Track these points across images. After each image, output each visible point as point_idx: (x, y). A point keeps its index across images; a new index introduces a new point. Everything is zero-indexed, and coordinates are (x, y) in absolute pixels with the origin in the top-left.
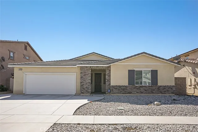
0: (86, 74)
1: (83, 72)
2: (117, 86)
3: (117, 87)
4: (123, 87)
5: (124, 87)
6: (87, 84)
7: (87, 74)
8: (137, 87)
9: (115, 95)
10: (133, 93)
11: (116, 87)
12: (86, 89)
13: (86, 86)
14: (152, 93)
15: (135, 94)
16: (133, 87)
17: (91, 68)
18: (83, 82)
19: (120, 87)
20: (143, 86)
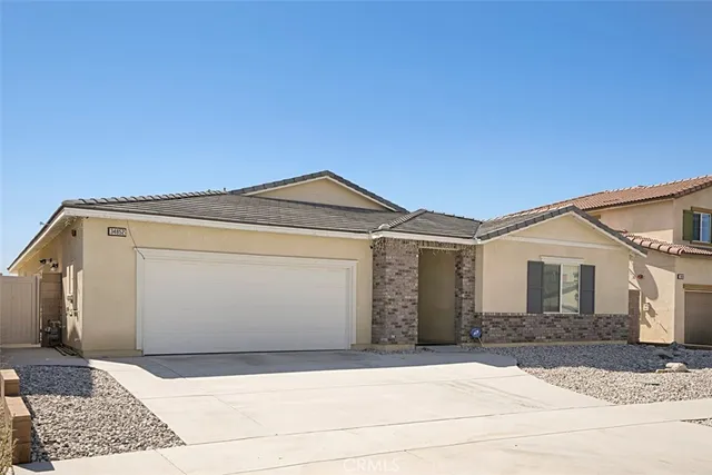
0: (401, 267)
1: (393, 261)
2: (498, 316)
3: (499, 320)
4: (515, 320)
5: (518, 320)
6: (406, 307)
7: (407, 268)
8: (548, 321)
9: (493, 345)
10: (538, 341)
11: (496, 320)
12: (404, 328)
13: (402, 317)
14: (582, 338)
15: (542, 341)
16: (540, 318)
17: (421, 247)
18: (394, 300)
19: (506, 317)
20: (561, 317)
